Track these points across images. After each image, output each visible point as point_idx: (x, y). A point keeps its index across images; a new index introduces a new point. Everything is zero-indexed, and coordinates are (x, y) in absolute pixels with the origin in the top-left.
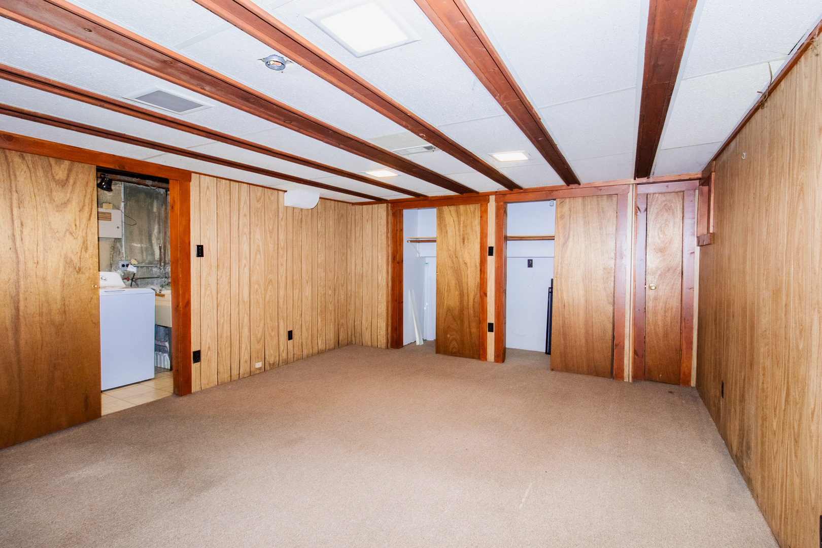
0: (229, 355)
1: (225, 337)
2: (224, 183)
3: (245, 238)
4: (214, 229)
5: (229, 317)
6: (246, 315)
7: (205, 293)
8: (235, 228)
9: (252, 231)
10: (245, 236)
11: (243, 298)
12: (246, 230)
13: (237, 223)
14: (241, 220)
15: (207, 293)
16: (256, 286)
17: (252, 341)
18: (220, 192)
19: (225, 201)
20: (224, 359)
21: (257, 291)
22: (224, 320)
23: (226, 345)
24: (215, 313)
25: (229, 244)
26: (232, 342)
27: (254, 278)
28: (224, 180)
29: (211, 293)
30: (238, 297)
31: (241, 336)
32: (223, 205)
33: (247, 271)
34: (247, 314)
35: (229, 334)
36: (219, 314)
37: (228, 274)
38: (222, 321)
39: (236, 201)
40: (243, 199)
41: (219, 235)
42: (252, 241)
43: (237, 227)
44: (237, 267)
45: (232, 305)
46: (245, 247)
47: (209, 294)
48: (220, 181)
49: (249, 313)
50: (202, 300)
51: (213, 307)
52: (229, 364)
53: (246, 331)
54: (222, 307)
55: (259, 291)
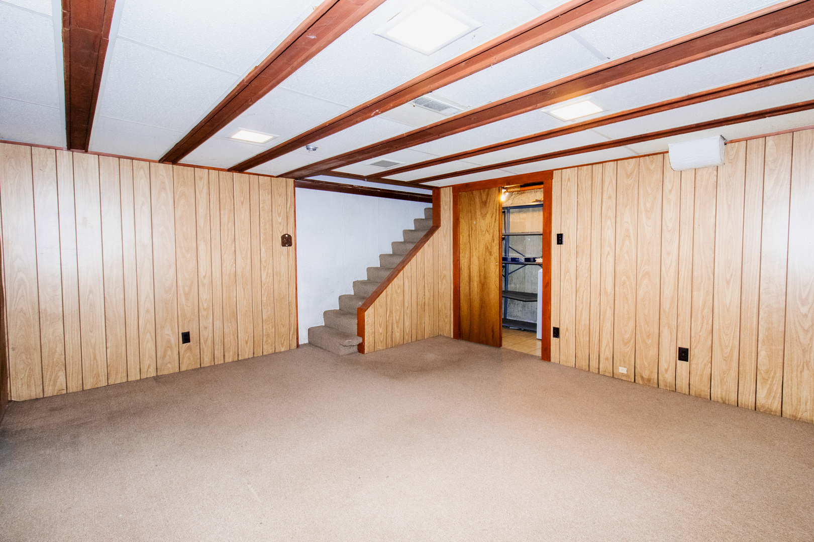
0: (588, 344)
1: (583, 324)
2: (585, 169)
3: (609, 223)
4: (574, 218)
5: (589, 305)
6: (608, 308)
7: (565, 278)
8: (597, 214)
9: (618, 213)
10: (609, 220)
11: (605, 288)
12: (611, 214)
13: (600, 207)
14: (604, 204)
15: (567, 278)
16: (624, 278)
17: (615, 339)
18: (580, 180)
19: (586, 187)
20: (582, 345)
21: (624, 283)
22: (583, 307)
23: (585, 332)
24: (574, 298)
25: (589, 231)
26: (591, 333)
27: (620, 269)
28: (585, 167)
29: (571, 278)
30: (599, 286)
31: (602, 330)
32: (584, 191)
33: (611, 259)
34: (611, 307)
35: (588, 322)
36: (578, 299)
37: (589, 261)
38: (581, 307)
39: (598, 184)
40: (607, 181)
41: (579, 223)
42: (618, 225)
43: (599, 212)
44: (599, 255)
45: (593, 294)
46: (609, 234)
47: (568, 279)
48: (581, 169)
49: (613, 306)
50: (562, 284)
51: (572, 292)
52: (587, 351)
53: (608, 326)
54: (582, 294)
55: (628, 283)
